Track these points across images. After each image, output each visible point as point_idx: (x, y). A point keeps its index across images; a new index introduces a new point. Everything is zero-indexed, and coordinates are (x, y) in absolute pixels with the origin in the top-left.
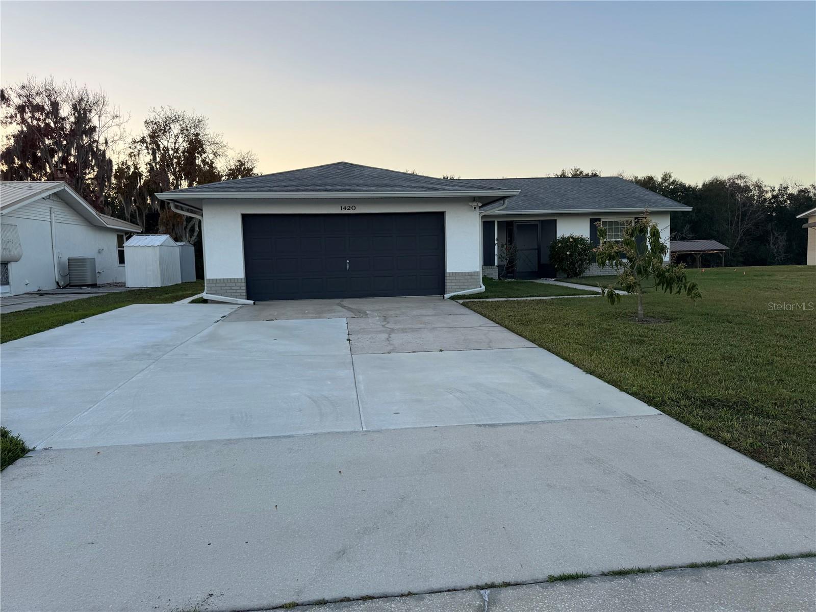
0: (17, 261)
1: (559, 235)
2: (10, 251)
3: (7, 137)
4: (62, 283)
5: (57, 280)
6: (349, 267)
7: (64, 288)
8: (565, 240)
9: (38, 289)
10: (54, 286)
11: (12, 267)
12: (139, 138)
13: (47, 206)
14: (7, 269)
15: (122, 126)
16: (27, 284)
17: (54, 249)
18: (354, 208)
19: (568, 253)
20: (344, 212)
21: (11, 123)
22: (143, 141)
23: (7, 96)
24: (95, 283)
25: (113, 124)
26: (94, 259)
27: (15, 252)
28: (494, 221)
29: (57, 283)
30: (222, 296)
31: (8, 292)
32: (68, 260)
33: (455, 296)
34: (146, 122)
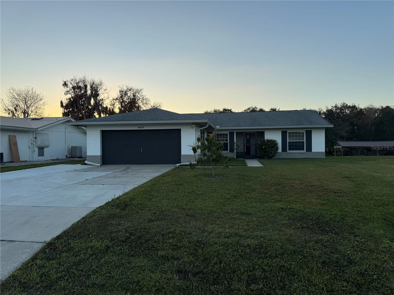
0: (48, 147)
1: (266, 139)
2: (44, 143)
3: (67, 99)
4: (68, 156)
5: (66, 155)
6: (142, 151)
7: (69, 158)
8: (268, 141)
9: (57, 158)
10: (65, 157)
11: (46, 150)
12: (115, 98)
13: (64, 126)
14: (43, 150)
15: (108, 93)
16: (52, 156)
17: (66, 143)
18: (143, 127)
19: (264, 147)
20: (139, 129)
21: (68, 94)
22: (117, 99)
23: (67, 84)
24: (81, 156)
25: (105, 92)
26: (81, 147)
27: (46, 144)
28: (234, 132)
29: (66, 156)
30: (92, 162)
31: (43, 159)
32: (71, 147)
33: (183, 165)
34: (120, 91)
